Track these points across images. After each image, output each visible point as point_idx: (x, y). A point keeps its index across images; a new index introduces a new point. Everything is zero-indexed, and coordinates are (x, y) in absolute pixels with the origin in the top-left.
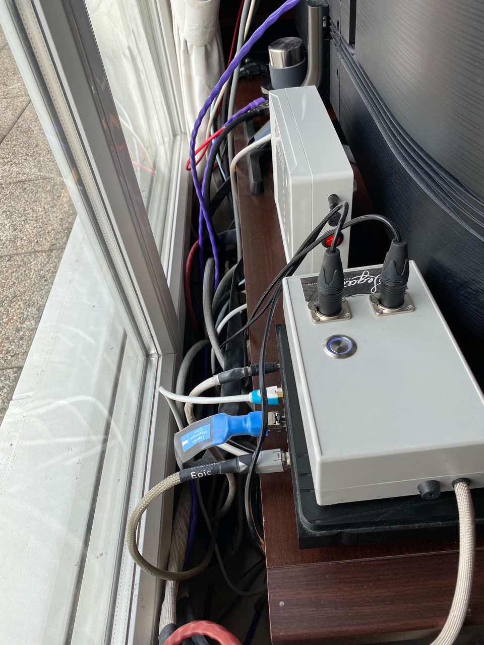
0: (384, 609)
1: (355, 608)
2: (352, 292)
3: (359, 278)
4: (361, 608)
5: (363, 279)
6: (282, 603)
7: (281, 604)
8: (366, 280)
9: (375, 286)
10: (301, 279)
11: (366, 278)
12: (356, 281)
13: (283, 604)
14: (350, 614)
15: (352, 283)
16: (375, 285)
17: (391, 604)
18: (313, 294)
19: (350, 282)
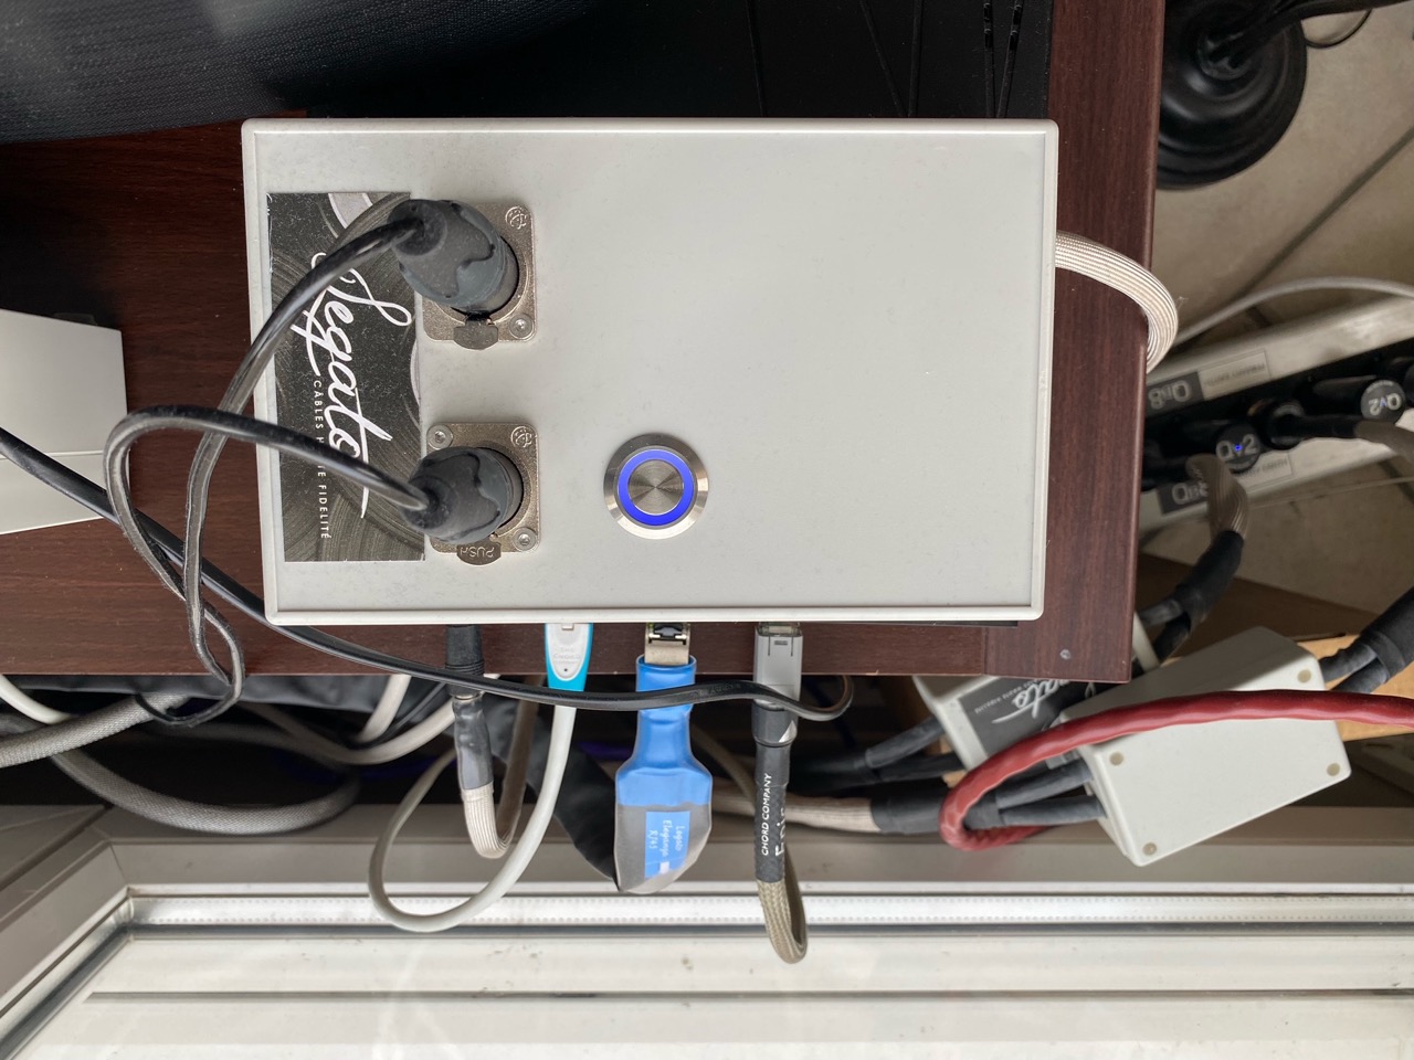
0: (1105, 453)
1: (1094, 509)
2: (397, 392)
3: (318, 349)
4: (1096, 499)
5: (327, 336)
6: (1065, 654)
7: (1065, 657)
8: (333, 328)
9: (379, 305)
10: (288, 558)
11: (326, 326)
12: (334, 363)
13: (1066, 651)
14: (1106, 522)
15: (344, 379)
16: (372, 302)
17: (1096, 437)
18: (383, 530)
19: (337, 384)
